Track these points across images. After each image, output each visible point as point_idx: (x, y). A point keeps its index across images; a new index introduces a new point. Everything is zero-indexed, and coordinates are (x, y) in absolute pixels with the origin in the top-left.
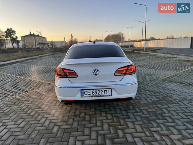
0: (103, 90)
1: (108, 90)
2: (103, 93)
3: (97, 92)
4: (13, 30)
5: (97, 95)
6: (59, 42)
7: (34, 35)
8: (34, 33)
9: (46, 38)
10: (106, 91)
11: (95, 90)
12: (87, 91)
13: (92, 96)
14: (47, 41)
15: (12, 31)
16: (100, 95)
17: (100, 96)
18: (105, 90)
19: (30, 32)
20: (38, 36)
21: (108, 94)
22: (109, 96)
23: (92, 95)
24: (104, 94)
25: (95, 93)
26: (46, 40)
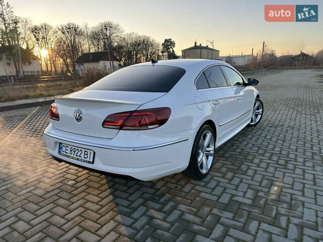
0: (83, 150)
1: (89, 151)
2: (82, 155)
3: (75, 152)
4: (172, 40)
5: (75, 156)
6: (242, 56)
7: (200, 47)
8: (200, 44)
9: (218, 51)
10: (86, 153)
11: (73, 148)
12: (65, 145)
13: (69, 157)
14: (220, 55)
15: (171, 42)
16: (78, 157)
17: (78, 159)
18: (85, 151)
19: (196, 43)
20: (207, 48)
21: (88, 159)
22: (89, 162)
23: (69, 154)
24: (83, 158)
25: (73, 153)
26: (218, 55)
